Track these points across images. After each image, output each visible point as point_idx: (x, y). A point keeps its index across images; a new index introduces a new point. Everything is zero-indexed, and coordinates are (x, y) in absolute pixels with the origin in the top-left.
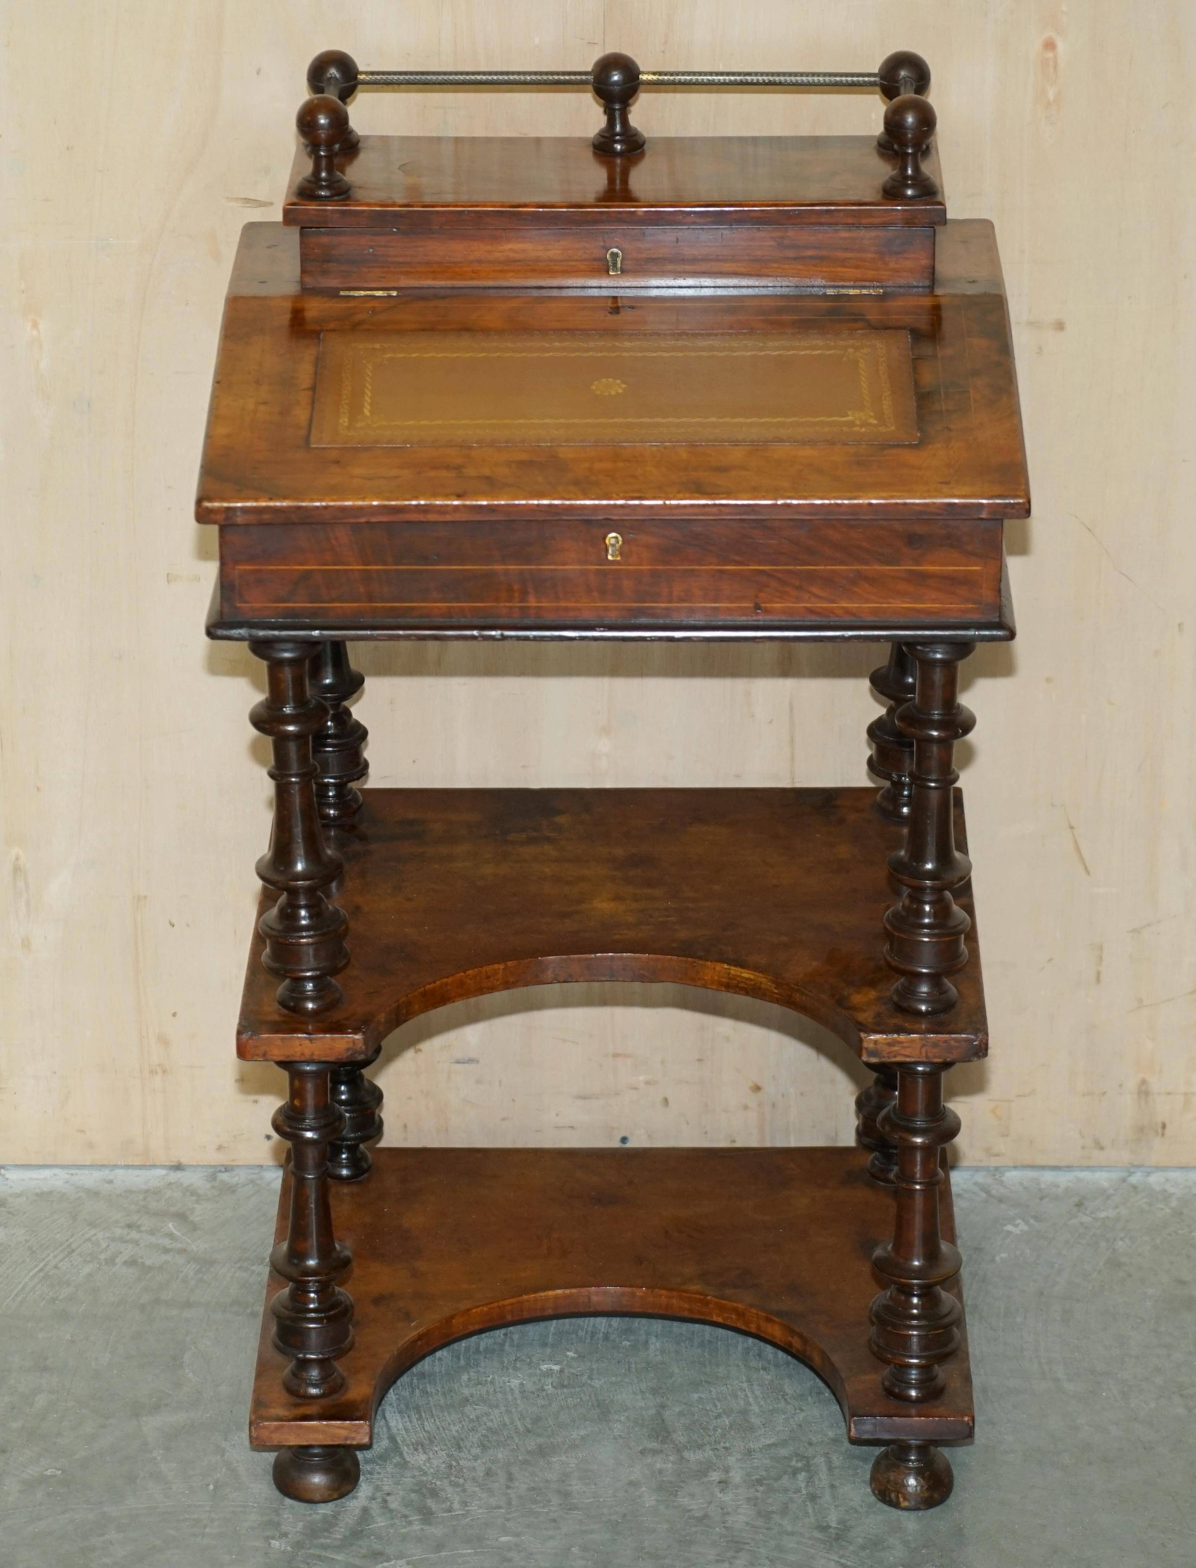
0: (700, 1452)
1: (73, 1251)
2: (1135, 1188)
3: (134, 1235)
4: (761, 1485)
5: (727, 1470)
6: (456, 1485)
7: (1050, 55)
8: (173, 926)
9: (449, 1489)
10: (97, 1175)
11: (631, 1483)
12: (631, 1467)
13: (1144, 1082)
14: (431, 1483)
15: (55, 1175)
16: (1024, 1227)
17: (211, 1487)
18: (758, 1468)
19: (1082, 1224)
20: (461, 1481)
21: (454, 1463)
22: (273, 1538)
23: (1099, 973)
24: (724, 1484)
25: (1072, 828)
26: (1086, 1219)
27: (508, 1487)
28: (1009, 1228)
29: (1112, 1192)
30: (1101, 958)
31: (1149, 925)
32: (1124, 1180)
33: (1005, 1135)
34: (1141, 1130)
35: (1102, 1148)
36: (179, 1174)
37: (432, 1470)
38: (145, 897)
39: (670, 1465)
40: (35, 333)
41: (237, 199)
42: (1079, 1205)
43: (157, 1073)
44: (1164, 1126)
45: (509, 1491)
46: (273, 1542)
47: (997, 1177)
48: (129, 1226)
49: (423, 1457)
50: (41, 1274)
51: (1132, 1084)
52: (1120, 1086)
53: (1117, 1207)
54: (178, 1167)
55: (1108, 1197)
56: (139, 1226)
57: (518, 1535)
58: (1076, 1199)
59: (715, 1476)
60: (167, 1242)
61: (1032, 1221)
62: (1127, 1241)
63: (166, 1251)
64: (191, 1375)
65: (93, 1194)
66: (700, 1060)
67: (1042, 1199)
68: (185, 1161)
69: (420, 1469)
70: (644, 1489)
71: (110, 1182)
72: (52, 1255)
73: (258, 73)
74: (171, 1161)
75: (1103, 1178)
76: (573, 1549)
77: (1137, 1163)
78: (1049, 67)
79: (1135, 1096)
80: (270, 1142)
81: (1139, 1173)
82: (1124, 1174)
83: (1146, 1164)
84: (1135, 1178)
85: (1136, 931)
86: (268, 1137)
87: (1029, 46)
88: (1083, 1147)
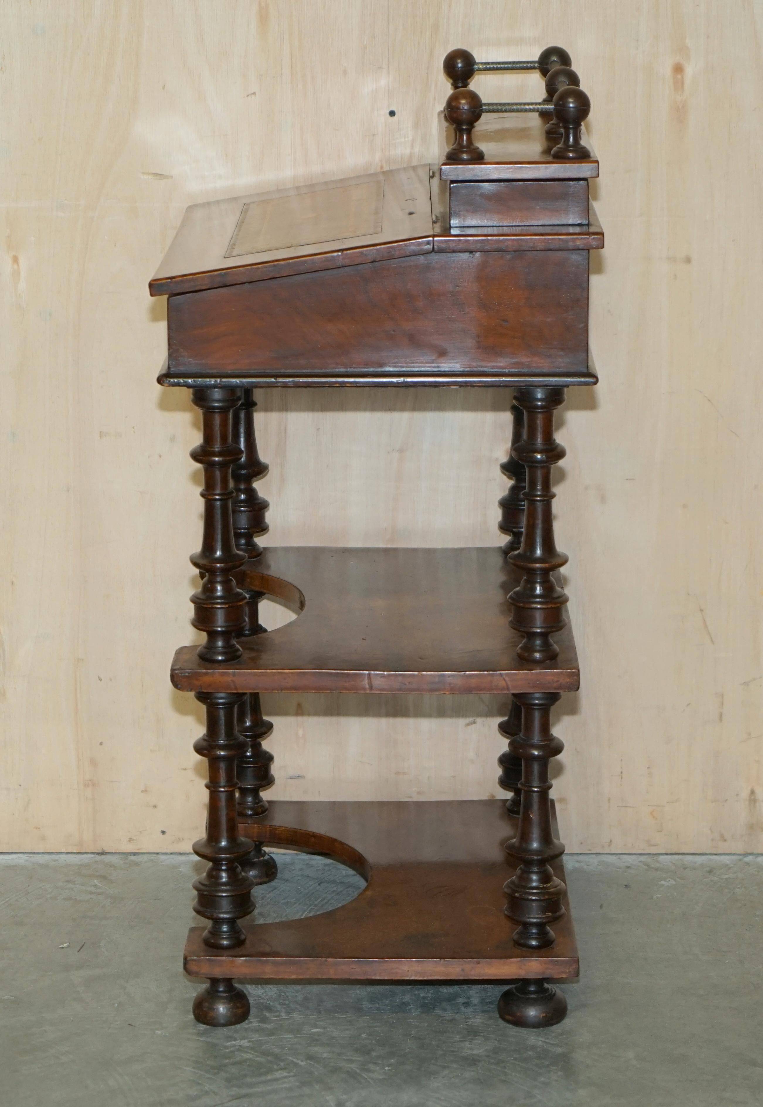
0: (451, 989)
1: (29, 893)
2: (748, 864)
3: (70, 885)
4: (493, 1005)
5: (468, 998)
6: (285, 1004)
7: (679, 77)
8: (101, 680)
9: (279, 1007)
10: (47, 857)
11: (403, 1003)
12: (404, 996)
13: (753, 792)
14: (266, 1003)
15: (18, 857)
16: (672, 882)
17: (116, 1005)
18: (490, 996)
19: (712, 881)
20: (287, 1002)
21: (282, 994)
22: (157, 1029)
23: (721, 714)
24: (467, 1004)
25: (702, 610)
26: (716, 879)
27: (319, 1005)
28: (663, 882)
29: (732, 865)
30: (723, 704)
31: (754, 679)
32: (740, 860)
33: (660, 831)
34: (751, 827)
35: (725, 840)
36: (103, 857)
37: (267, 997)
38: (82, 660)
39: (430, 995)
40: (16, 266)
41: (149, 174)
42: (710, 872)
43: (88, 786)
45: (320, 1007)
46: (157, 1031)
47: (655, 858)
48: (68, 881)
49: (262, 991)
50: (7, 904)
51: (745, 794)
52: (737, 795)
53: (735, 873)
54: (103, 853)
55: (730, 868)
56: (74, 881)
57: (325, 1028)
58: (708, 869)
59: (461, 1000)
60: (93, 889)
61: (678, 880)
62: (743, 889)
63: (91, 893)
64: (105, 951)
65: (45, 866)
67: (685, 868)
68: (107, 850)
69: (259, 997)
70: (411, 1006)
71: (57, 860)
72: (14, 895)
73: (163, 88)
74: (98, 850)
75: (726, 859)
76: (363, 1035)
77: (749, 851)
78: (679, 85)
79: (747, 802)
80: (164, 836)
81: (751, 857)
82: (741, 857)
83: (755, 852)
84: (748, 859)
85: (746, 684)
86: (163, 832)
87: (667, 70)
88: (712, 840)
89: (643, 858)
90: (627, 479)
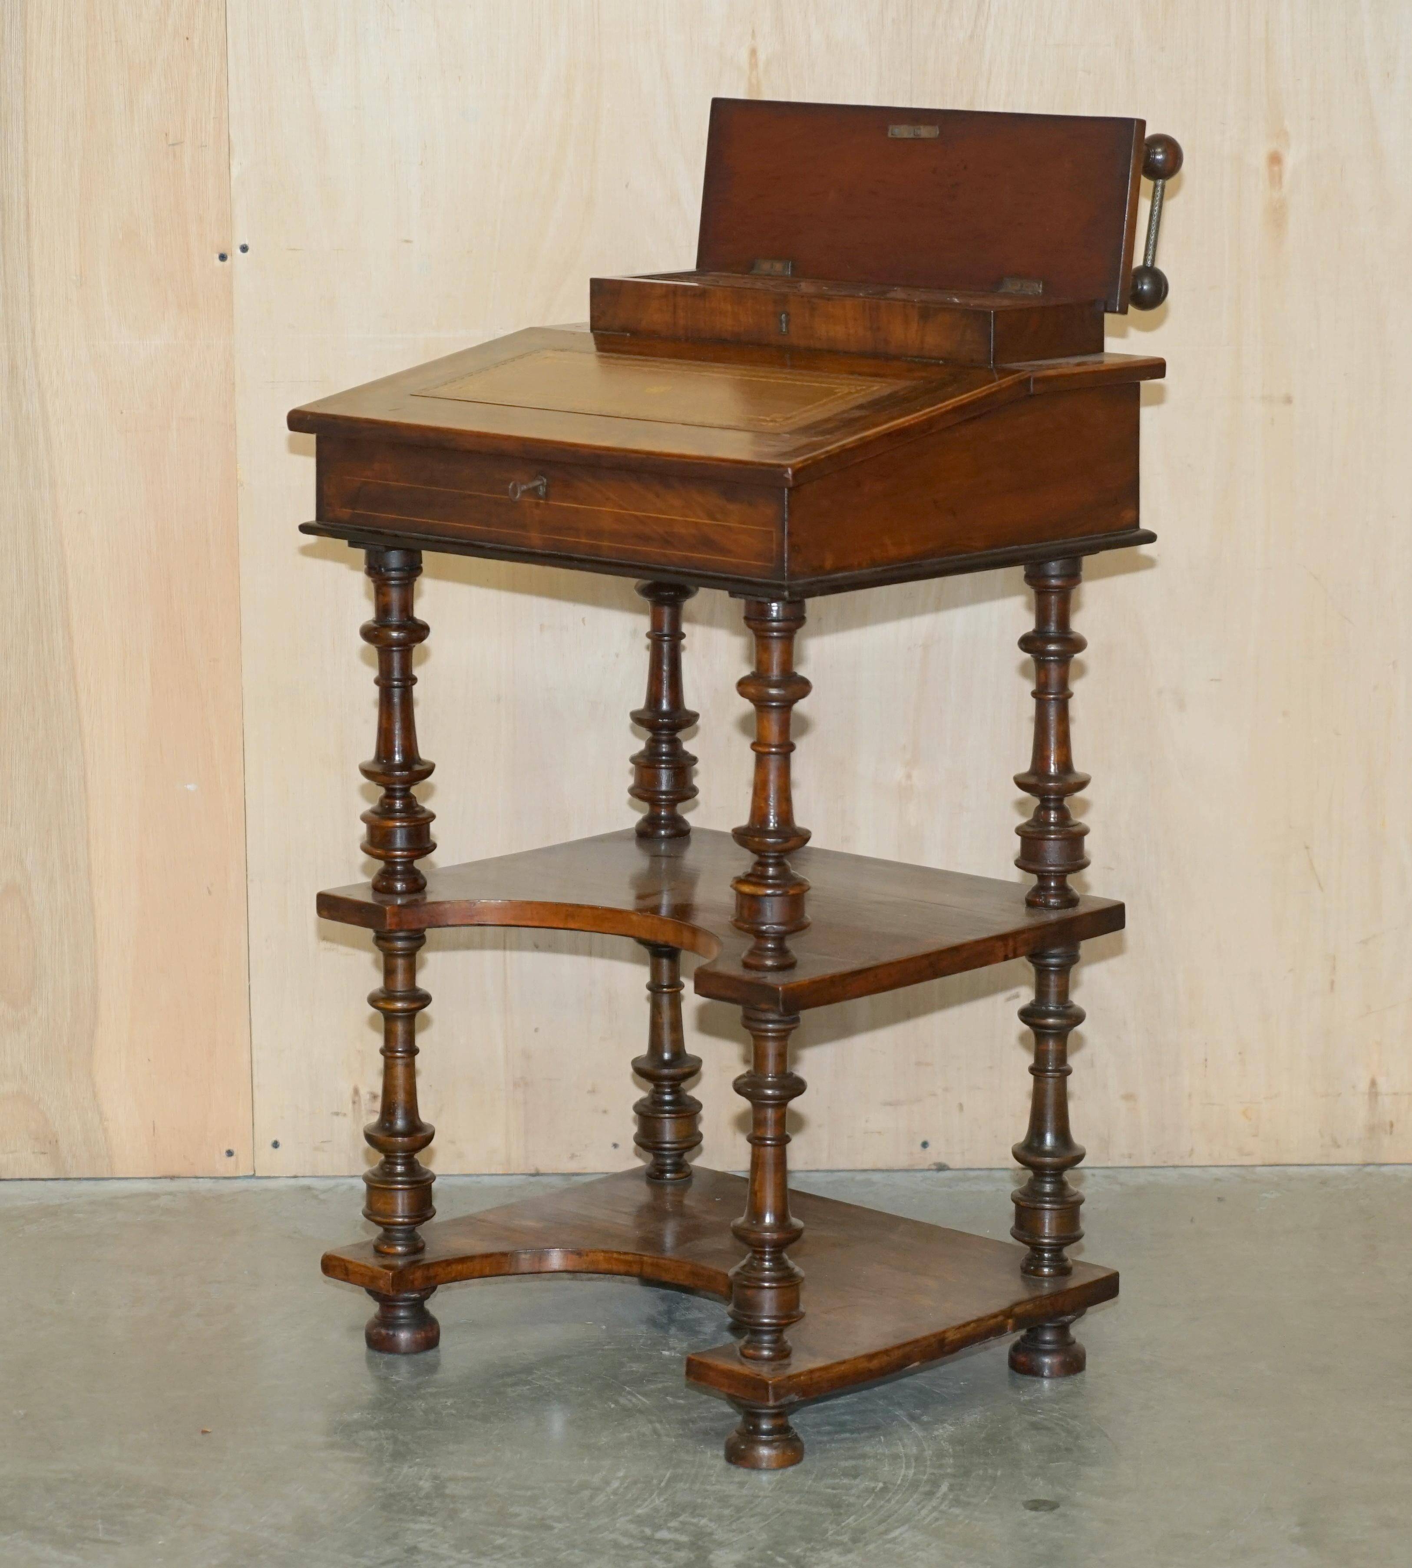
2: (1370, 1174)
7: (1276, 169)
8: (538, 947)
13: (1373, 1083)
16: (1277, 1194)
19: (1327, 1192)
23: (1332, 983)
25: (1307, 848)
26: (1331, 1190)
28: (1265, 1195)
29: (1349, 1176)
30: (1334, 968)
31: (1375, 936)
32: (1359, 1171)
33: (1255, 1136)
34: (1372, 1129)
35: (1339, 1147)
36: (538, 1178)
42: (1323, 1183)
43: (519, 1086)
44: (1392, 1125)
46: (664, 1352)
47: (1250, 1170)
51: (1364, 1085)
52: (1354, 1087)
53: (1355, 1184)
54: (537, 1174)
55: (1347, 1180)
58: (1320, 1180)
61: (1284, 1192)
62: (1368, 1200)
66: (991, 1068)
67: (1290, 1181)
68: (543, 1170)
71: (479, 1182)
73: (627, 186)
74: (530, 1171)
75: (1342, 1170)
77: (1369, 1161)
78: (1276, 180)
79: (1366, 1097)
80: (616, 1150)
81: (1372, 1167)
82: (1360, 1167)
83: (1378, 1161)
84: (1369, 1169)
85: (1365, 942)
86: (615, 1146)
87: (1259, 160)
88: (1322, 1146)
89: (1234, 1170)
90: (1212, 680)
